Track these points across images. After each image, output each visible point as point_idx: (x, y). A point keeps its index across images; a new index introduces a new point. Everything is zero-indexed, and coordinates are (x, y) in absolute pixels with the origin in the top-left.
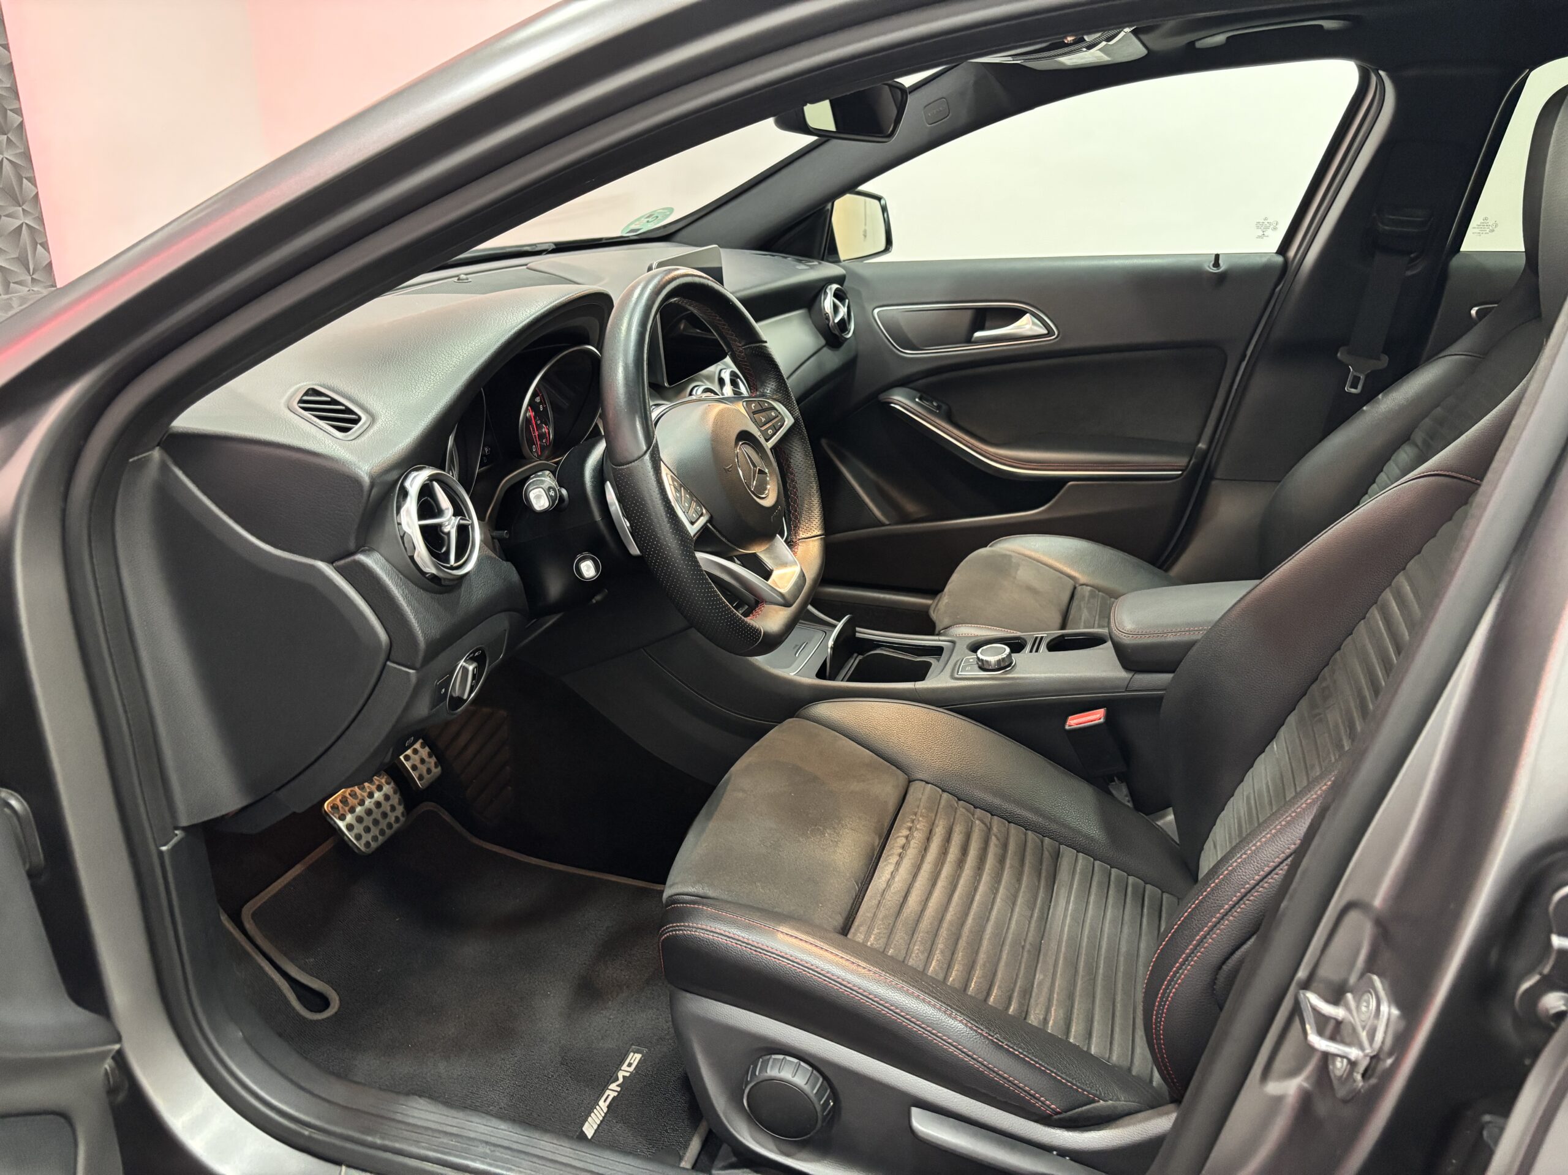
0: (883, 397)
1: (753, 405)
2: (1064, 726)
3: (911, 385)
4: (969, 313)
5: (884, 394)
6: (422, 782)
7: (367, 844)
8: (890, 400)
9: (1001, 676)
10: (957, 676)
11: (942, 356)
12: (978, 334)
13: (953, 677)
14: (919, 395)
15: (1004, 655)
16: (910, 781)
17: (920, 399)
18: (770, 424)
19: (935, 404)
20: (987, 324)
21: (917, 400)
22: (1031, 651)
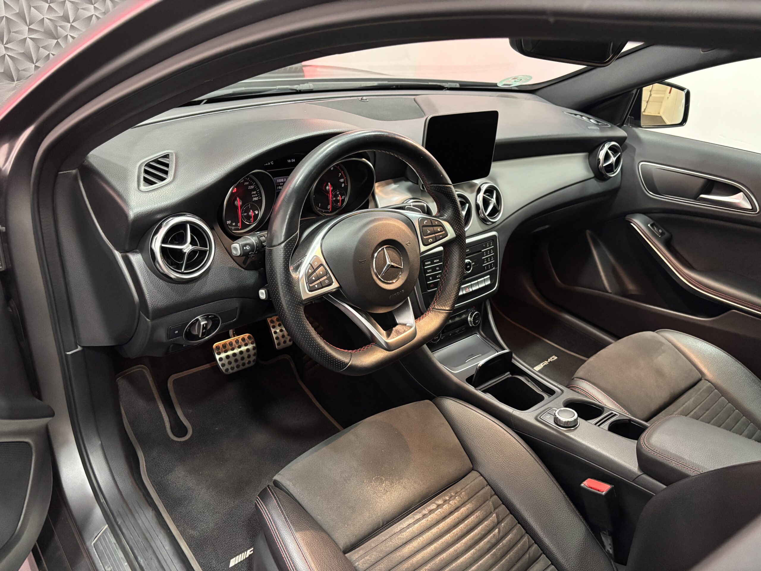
0: (628, 217)
1: (426, 221)
2: (581, 483)
3: (649, 215)
4: (702, 181)
5: (629, 215)
6: (278, 346)
7: (227, 370)
8: (631, 221)
9: (563, 432)
10: (539, 418)
11: (673, 203)
12: (702, 196)
13: (536, 419)
14: (652, 222)
15: (572, 419)
16: (473, 469)
17: (652, 225)
18: (434, 235)
19: (660, 231)
20: (713, 191)
21: (649, 225)
22: (596, 424)
